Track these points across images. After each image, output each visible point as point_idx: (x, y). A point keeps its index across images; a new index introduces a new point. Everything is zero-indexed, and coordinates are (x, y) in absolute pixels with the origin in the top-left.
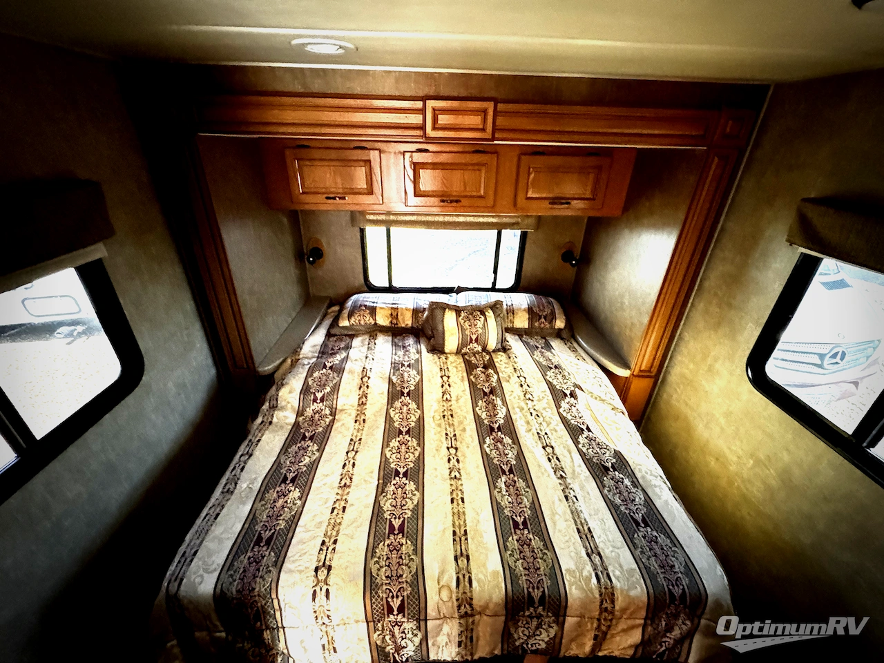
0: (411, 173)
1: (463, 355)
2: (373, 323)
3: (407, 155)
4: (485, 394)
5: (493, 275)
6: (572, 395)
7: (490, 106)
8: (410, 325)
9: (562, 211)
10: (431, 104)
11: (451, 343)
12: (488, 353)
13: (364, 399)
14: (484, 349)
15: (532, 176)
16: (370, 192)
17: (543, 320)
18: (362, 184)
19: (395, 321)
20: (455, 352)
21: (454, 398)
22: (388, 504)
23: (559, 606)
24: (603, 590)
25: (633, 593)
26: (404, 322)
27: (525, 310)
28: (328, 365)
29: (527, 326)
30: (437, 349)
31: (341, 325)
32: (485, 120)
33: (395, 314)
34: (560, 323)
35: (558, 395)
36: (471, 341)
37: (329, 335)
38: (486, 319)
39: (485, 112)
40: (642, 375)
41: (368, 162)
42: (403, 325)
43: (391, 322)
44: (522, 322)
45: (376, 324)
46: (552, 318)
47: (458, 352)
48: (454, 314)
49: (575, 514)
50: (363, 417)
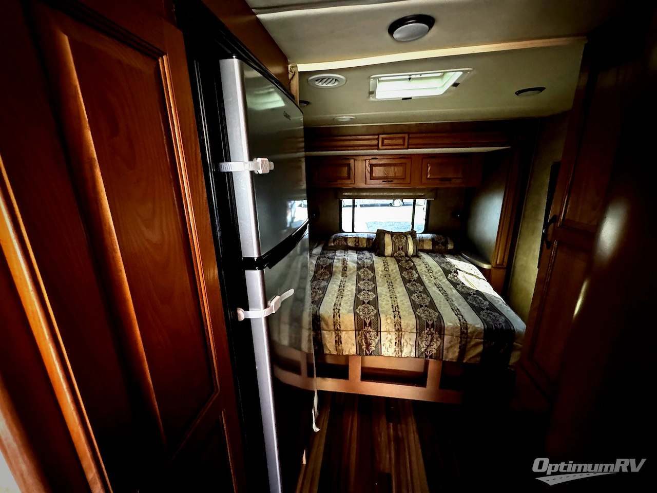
0: (369, 169)
1: (395, 258)
2: (346, 244)
3: (367, 161)
4: (407, 269)
5: (411, 225)
6: (456, 272)
7: (406, 136)
8: (365, 246)
9: (447, 185)
10: (381, 136)
11: (389, 250)
12: (408, 257)
13: (345, 269)
14: (407, 255)
15: (429, 168)
16: (349, 178)
17: (440, 245)
18: (345, 175)
19: (357, 244)
20: (390, 255)
21: (390, 270)
22: (362, 297)
23: (441, 327)
24: (462, 324)
25: (477, 326)
26: (362, 245)
27: (430, 240)
28: (327, 257)
29: (431, 248)
30: (381, 254)
31: (329, 245)
32: (404, 141)
33: (357, 240)
34: (450, 247)
35: (447, 272)
36: (399, 249)
37: (323, 249)
38: (407, 239)
39: (404, 138)
40: (497, 267)
41: (349, 165)
42: (362, 246)
43: (355, 244)
44: (428, 246)
45: (347, 245)
46: (445, 244)
47: (392, 256)
48: (390, 235)
49: (452, 305)
50: (345, 275)
